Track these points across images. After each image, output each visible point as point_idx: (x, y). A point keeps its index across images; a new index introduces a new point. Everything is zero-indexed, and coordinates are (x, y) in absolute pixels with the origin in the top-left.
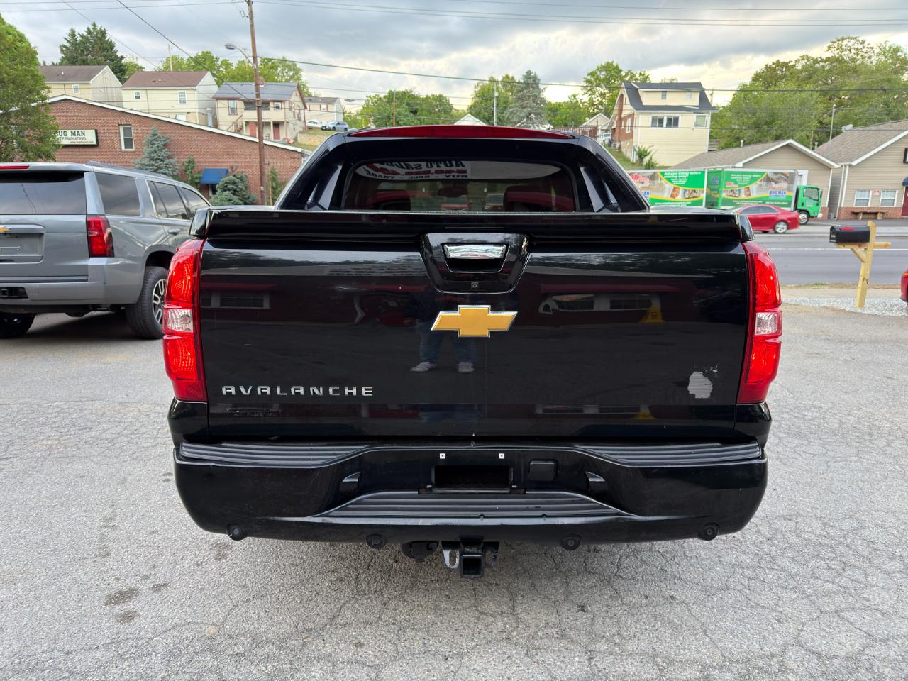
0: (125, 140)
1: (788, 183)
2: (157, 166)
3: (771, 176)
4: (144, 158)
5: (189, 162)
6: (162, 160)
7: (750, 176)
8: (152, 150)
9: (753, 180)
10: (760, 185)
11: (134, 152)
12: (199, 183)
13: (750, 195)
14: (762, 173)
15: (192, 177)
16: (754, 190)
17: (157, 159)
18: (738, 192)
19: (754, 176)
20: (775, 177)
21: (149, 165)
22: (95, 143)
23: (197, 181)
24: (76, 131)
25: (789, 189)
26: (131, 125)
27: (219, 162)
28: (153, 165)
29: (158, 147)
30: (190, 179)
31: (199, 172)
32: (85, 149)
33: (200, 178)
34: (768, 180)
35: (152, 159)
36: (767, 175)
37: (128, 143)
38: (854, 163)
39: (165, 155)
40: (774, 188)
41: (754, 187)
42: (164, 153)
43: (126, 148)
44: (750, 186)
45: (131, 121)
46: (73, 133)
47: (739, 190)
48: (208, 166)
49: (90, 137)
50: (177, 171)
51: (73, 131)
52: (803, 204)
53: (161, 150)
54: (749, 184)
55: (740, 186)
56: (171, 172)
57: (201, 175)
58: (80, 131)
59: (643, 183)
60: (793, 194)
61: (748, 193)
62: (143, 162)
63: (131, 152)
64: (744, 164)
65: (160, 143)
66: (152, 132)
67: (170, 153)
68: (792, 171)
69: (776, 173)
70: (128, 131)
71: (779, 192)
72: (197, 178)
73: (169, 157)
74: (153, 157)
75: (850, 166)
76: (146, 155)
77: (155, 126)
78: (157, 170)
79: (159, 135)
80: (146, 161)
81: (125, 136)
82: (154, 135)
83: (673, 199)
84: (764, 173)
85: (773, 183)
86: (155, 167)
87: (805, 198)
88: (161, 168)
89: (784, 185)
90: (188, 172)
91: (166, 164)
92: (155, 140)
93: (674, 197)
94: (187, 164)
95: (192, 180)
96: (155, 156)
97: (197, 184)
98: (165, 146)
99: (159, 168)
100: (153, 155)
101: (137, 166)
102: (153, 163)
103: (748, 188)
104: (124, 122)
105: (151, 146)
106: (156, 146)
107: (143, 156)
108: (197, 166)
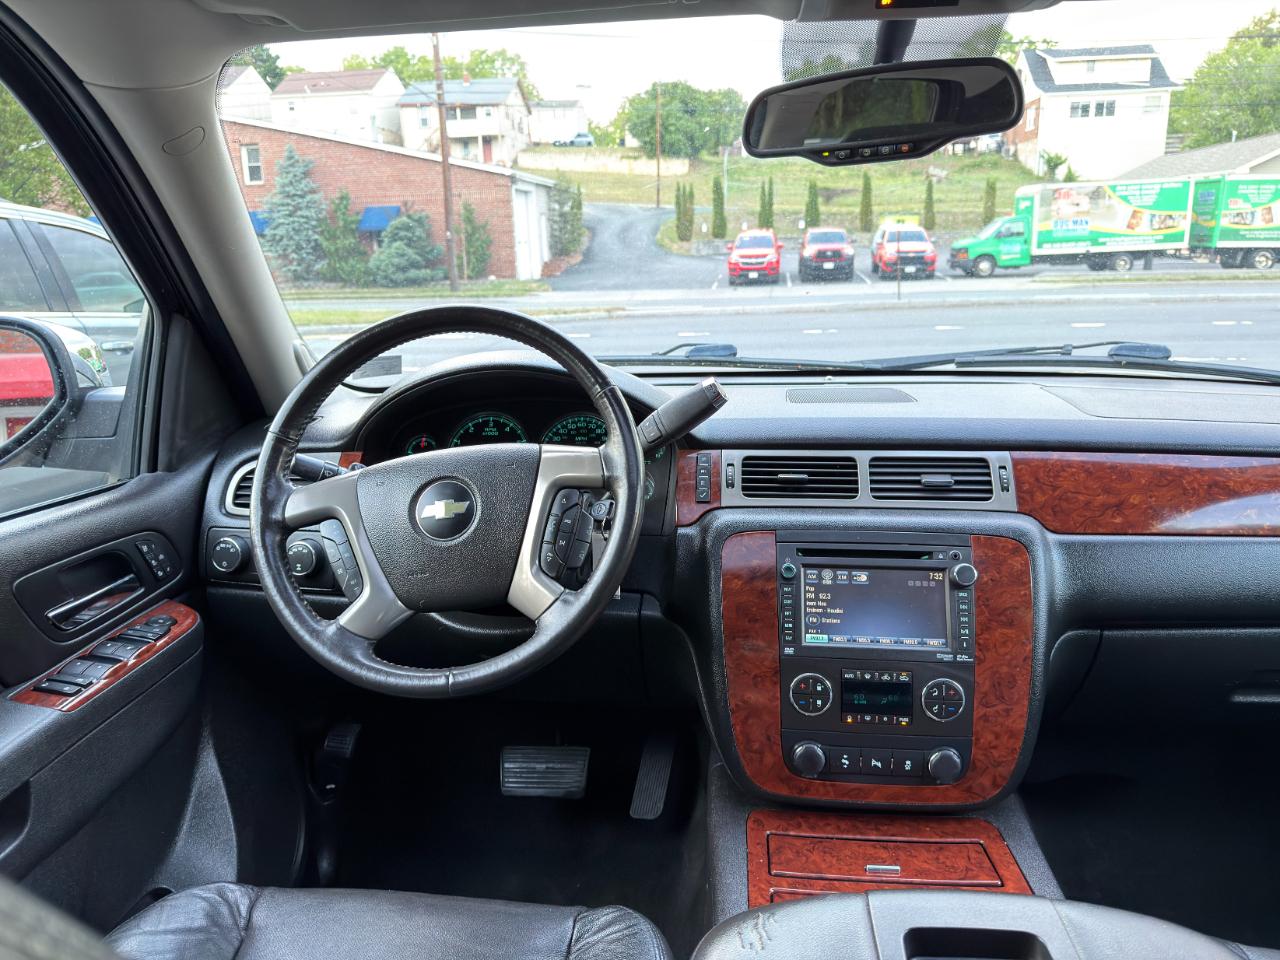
0: (250, 168)
2: (294, 206)
4: (275, 194)
5: (342, 198)
6: (302, 197)
8: (286, 181)
11: (263, 186)
12: (357, 229)
13: (1271, 220)
15: (345, 221)
17: (294, 195)
18: (1249, 217)
21: (283, 205)
23: (354, 226)
26: (256, 144)
27: (386, 197)
28: (288, 204)
29: (295, 176)
30: (341, 223)
31: (358, 214)
33: (360, 222)
35: (288, 195)
37: (255, 172)
39: (306, 189)
41: (1278, 206)
42: (305, 185)
43: (251, 179)
44: (1272, 205)
45: (257, 138)
47: (1253, 213)
48: (372, 203)
50: (324, 213)
53: (299, 181)
54: (1270, 201)
55: (1255, 205)
56: (314, 215)
57: (360, 217)
59: (1078, 205)
61: (1267, 217)
62: (274, 201)
63: (260, 186)
64: (1253, 167)
65: (299, 170)
66: (286, 154)
67: (314, 186)
70: (254, 154)
72: (352, 222)
73: (313, 191)
74: (288, 192)
76: (277, 189)
77: (293, 144)
78: (295, 211)
79: (296, 157)
80: (277, 199)
81: (249, 162)
82: (290, 158)
83: (1130, 231)
86: (291, 208)
88: (300, 209)
90: (339, 214)
91: (308, 202)
92: (292, 165)
93: (1133, 228)
94: (337, 202)
95: (345, 227)
96: (289, 189)
97: (353, 231)
98: (306, 174)
99: (297, 208)
100: (287, 189)
101: (266, 207)
102: (289, 201)
103: (1270, 208)
104: (247, 140)
105: (284, 175)
106: (291, 175)
107: (274, 191)
108: (354, 203)
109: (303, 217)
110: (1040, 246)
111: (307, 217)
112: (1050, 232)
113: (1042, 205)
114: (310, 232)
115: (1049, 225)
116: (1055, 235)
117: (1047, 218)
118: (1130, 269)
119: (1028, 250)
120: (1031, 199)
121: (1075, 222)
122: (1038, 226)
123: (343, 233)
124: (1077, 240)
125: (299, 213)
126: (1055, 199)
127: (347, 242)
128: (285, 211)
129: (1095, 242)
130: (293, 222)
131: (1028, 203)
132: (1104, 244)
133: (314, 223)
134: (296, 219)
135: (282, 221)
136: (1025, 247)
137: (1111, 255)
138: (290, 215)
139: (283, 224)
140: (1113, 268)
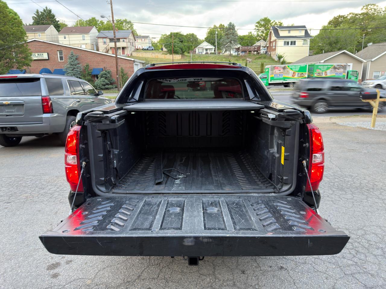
0: (60, 57)
1: (344, 69)
3: (336, 66)
5: (87, 66)
6: (76, 65)
7: (327, 66)
8: (71, 61)
9: (328, 69)
10: (331, 71)
12: (91, 74)
13: (327, 75)
14: (332, 65)
15: (88, 72)
16: (329, 73)
17: (73, 65)
18: (321, 74)
19: (328, 66)
20: (338, 67)
21: (70, 67)
22: (47, 58)
23: (90, 74)
24: (40, 53)
25: (344, 72)
26: (62, 50)
27: (99, 66)
28: (71, 67)
29: (74, 59)
30: (87, 73)
31: (91, 70)
32: (44, 61)
33: (92, 72)
34: (335, 68)
35: (71, 65)
36: (334, 66)
37: (61, 58)
38: (373, 60)
40: (337, 72)
41: (328, 71)
42: (76, 62)
43: (60, 60)
44: (327, 71)
45: (62, 49)
46: (38, 55)
47: (322, 73)
48: (95, 67)
49: (45, 56)
50: (82, 70)
51: (38, 54)
52: (350, 78)
53: (75, 61)
54: (326, 70)
55: (323, 71)
56: (79, 70)
57: (92, 71)
58: (41, 53)
59: (280, 70)
60: (346, 74)
61: (326, 74)
62: (68, 66)
63: (63, 62)
64: (324, 61)
65: (74, 58)
66: (71, 53)
67: (79, 62)
68: (345, 64)
69: (338, 65)
70: (61, 53)
71: (340, 73)
72: (90, 72)
73: (78, 64)
75: (371, 61)
76: (69, 63)
77: (72, 51)
78: (73, 69)
79: (74, 54)
80: (69, 66)
81: (60, 55)
82: (72, 55)
83: (293, 77)
84: (333, 65)
85: (337, 70)
87: (351, 76)
88: (75, 69)
89: (342, 70)
90: (86, 70)
91: (77, 67)
92: (72, 57)
93: (294, 77)
94: (86, 67)
95: (88, 73)
96: (72, 63)
97: (90, 75)
98: (76, 59)
99: (74, 68)
100: (71, 63)
101: (65, 68)
102: (71, 66)
103: (326, 72)
104: (59, 49)
105: (70, 59)
106: (73, 59)
107: (68, 64)
108: (90, 67)
109: (76, 71)
110: (271, 81)
111: (77, 71)
112: (273, 77)
113: (271, 71)
114: (78, 75)
115: (273, 76)
116: (274, 78)
117: (272, 74)
118: (293, 87)
119: (268, 82)
120: (269, 69)
121: (279, 75)
122: (270, 76)
123: (87, 75)
124: (280, 79)
125: (75, 70)
126: (274, 69)
127: (88, 78)
128: (71, 69)
129: (285, 80)
130: (73, 72)
131: (268, 70)
132: (286, 80)
133: (79, 72)
134: (74, 71)
135: (70, 72)
136: (268, 81)
137: (288, 83)
138: (72, 70)
139: (70, 73)
140: (289, 87)
